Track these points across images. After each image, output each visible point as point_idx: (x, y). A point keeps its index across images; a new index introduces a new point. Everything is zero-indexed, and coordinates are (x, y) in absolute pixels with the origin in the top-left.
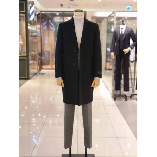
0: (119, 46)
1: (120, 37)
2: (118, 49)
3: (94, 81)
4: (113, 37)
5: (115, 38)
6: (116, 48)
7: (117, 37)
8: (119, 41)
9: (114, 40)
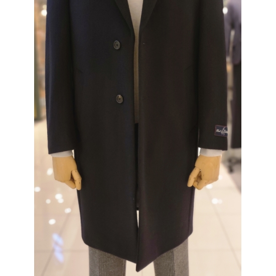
3: (198, 164)
5: (231, 22)
6: (234, 48)
9: (229, 27)
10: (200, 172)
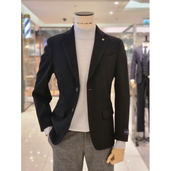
0: (141, 70)
1: (143, 59)
2: (140, 75)
4: (133, 59)
5: (135, 60)
6: (137, 74)
7: (139, 58)
8: (142, 64)
9: (134, 63)
10: (114, 156)
